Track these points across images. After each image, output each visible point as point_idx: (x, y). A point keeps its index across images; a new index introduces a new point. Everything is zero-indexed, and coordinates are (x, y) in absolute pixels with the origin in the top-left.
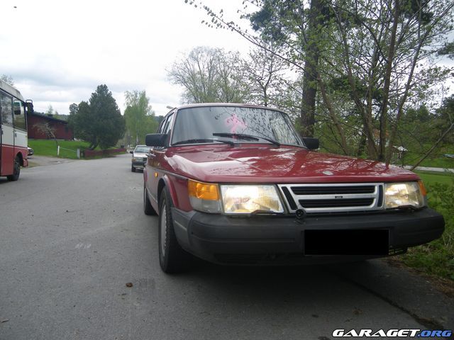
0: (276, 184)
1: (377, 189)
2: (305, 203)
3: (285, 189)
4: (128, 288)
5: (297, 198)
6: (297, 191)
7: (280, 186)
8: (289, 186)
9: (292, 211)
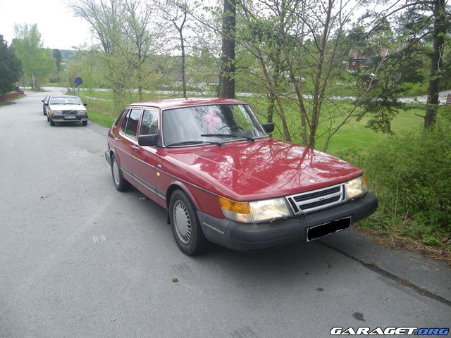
0: (284, 196)
1: (341, 188)
2: (303, 207)
3: (290, 199)
4: (174, 283)
5: (298, 204)
6: (298, 199)
7: (287, 197)
8: (292, 197)
9: (296, 214)
